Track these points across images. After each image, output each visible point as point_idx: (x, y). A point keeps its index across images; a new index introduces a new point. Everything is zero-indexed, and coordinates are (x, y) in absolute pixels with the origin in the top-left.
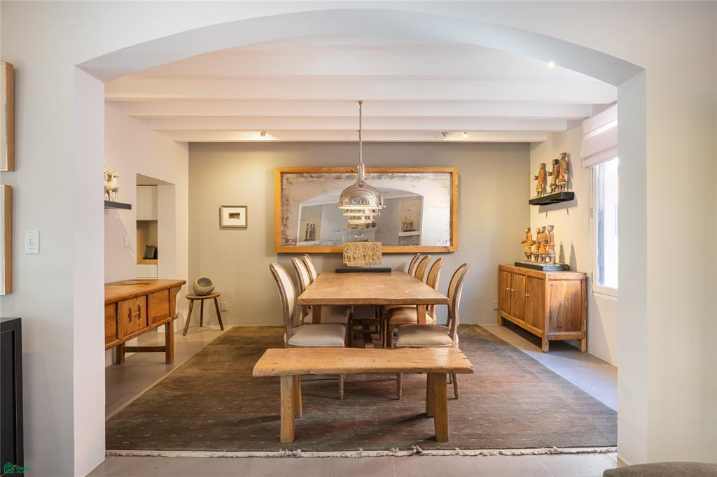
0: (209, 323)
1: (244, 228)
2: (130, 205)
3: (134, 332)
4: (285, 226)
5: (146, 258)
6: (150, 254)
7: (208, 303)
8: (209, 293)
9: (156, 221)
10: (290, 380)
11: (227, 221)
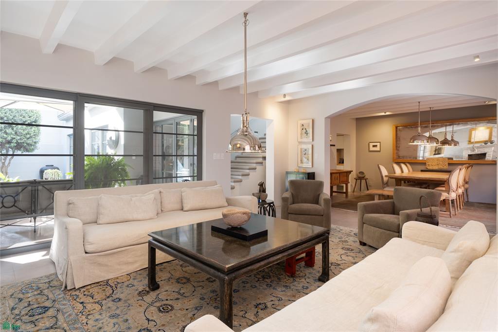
0: (364, 191)
1: (379, 151)
4: (398, 150)
5: (339, 163)
6: (341, 161)
7: (363, 182)
8: (363, 177)
9: (343, 149)
10: (378, 196)
11: (372, 149)
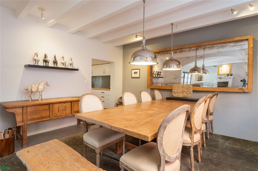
2: (78, 69)
3: (62, 116)
